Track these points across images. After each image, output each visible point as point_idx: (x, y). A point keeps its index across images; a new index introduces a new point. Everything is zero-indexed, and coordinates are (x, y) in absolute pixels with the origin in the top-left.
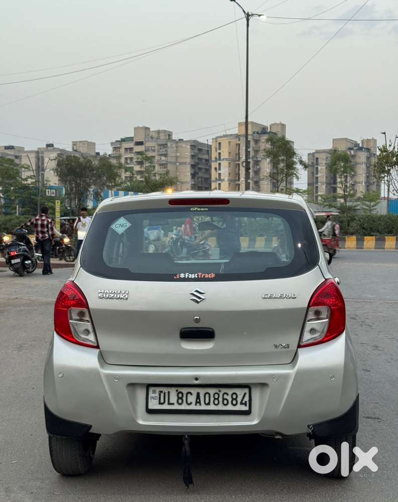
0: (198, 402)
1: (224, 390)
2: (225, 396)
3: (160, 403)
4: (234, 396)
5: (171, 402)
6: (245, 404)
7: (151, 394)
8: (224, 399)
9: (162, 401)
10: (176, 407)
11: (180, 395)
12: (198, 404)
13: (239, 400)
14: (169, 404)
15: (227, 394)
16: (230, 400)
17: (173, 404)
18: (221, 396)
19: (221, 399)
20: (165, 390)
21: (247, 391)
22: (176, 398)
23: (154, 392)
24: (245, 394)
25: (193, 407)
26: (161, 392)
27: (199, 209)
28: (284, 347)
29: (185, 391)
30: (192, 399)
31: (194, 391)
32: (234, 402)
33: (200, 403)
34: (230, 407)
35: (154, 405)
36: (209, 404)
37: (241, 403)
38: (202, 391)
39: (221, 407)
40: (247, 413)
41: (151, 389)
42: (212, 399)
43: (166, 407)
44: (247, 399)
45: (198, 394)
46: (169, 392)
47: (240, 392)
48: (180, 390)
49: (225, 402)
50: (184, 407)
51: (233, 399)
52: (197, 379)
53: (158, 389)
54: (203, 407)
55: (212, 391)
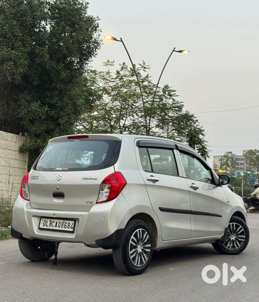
0: (56, 226)
1: (66, 221)
2: (66, 224)
3: (44, 226)
4: (69, 224)
5: (47, 225)
6: (72, 228)
7: (41, 221)
8: (65, 225)
9: (44, 224)
10: (49, 227)
11: (51, 223)
12: (56, 227)
13: (70, 226)
14: (47, 226)
15: (67, 223)
16: (67, 226)
17: (48, 226)
18: (64, 224)
19: (64, 225)
20: (46, 220)
21: (73, 222)
22: (49, 224)
23: (43, 221)
24: (73, 223)
25: (54, 228)
26: (45, 220)
27: (77, 141)
28: (90, 203)
29: (52, 220)
30: (54, 224)
31: (55, 221)
32: (69, 227)
33: (57, 226)
34: (67, 229)
35: (41, 226)
36: (59, 227)
37: (71, 228)
38: (58, 221)
39: (63, 229)
40: (72, 232)
41: (42, 219)
42: (61, 225)
43: (45, 227)
44: (73, 226)
45: (57, 222)
46: (47, 221)
47: (72, 222)
48: (51, 220)
49: (65, 227)
50: (51, 228)
51: (68, 226)
52: (54, 215)
53: (44, 219)
54: (57, 228)
55: (61, 221)
